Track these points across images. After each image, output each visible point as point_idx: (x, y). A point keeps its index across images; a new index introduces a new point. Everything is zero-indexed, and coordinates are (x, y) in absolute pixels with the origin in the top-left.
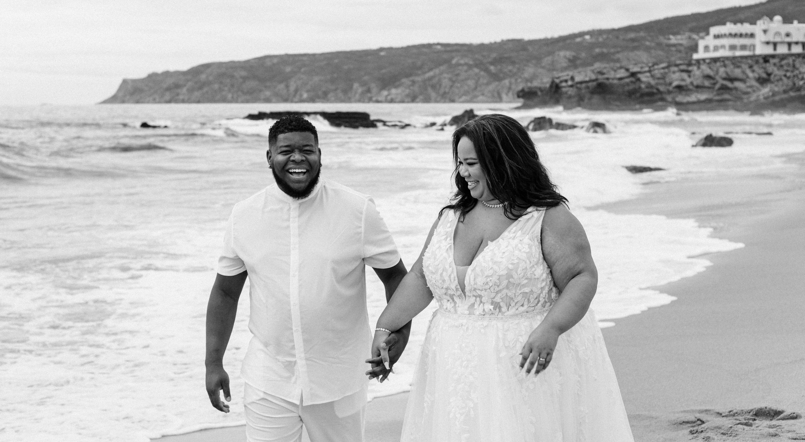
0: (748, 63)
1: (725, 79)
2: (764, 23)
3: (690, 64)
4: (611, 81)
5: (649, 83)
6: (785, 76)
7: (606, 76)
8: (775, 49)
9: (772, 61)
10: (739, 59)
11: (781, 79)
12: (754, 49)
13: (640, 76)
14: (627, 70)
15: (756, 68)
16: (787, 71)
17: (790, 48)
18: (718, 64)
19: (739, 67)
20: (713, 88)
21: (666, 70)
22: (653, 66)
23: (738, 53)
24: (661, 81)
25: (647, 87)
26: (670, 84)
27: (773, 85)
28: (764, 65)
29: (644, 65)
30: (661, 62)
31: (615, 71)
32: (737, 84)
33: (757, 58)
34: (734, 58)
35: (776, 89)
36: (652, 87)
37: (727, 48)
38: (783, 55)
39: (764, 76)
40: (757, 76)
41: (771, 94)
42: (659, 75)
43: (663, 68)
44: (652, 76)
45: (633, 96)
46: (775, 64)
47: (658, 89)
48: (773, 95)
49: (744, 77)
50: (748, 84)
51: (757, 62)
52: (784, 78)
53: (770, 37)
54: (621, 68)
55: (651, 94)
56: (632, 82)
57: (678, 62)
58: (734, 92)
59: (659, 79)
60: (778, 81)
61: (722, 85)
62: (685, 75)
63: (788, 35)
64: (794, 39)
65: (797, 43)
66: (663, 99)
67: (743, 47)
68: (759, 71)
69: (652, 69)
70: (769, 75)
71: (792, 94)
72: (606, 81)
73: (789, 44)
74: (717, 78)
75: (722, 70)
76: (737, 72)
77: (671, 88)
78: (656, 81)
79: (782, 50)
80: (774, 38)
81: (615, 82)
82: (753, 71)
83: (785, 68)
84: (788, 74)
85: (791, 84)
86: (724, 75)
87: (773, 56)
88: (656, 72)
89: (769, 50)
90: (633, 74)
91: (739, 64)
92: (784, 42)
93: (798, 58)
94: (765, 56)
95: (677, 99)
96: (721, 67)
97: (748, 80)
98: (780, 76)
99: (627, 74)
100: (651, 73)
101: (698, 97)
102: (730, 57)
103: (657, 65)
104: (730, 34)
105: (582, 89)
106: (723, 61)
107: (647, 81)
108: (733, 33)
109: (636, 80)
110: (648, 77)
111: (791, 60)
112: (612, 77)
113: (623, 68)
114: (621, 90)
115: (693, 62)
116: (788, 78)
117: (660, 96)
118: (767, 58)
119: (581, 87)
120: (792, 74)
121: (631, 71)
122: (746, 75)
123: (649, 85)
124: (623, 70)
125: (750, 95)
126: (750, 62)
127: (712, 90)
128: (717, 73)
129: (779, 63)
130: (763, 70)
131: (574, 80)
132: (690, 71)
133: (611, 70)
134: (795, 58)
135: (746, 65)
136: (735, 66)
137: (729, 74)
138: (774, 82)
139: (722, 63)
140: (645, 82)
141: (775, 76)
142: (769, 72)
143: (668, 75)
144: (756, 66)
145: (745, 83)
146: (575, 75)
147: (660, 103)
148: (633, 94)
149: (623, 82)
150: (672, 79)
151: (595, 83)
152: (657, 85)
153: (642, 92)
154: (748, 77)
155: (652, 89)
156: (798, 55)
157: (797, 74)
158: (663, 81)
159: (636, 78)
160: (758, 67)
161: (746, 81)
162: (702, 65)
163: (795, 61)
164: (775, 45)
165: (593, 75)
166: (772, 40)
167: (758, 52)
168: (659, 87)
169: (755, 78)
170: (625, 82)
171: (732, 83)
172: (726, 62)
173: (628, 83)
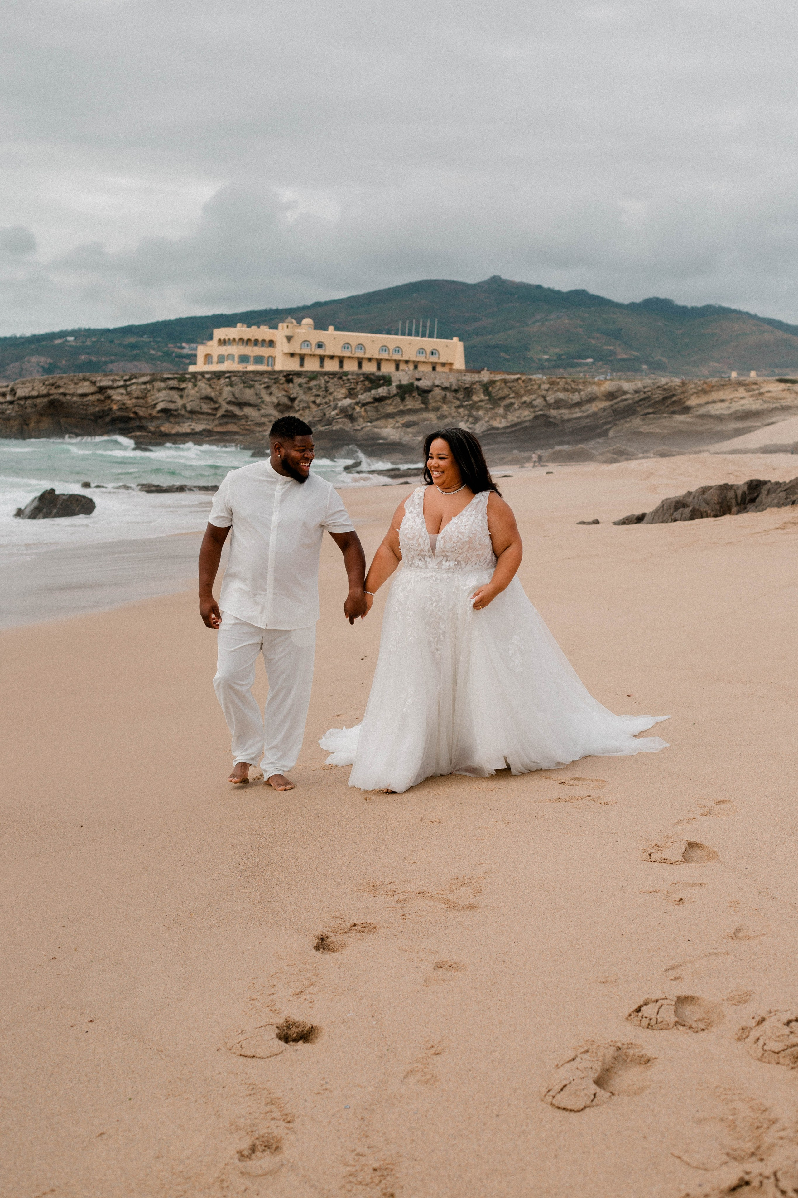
0: (265, 382)
1: (229, 403)
2: (288, 327)
3: (182, 380)
4: (68, 397)
5: (124, 404)
6: (314, 402)
7: (61, 390)
8: (302, 365)
9: (297, 380)
10: (251, 375)
11: (308, 407)
12: (273, 364)
13: (110, 392)
14: (94, 383)
15: (274, 389)
16: (318, 395)
17: (322, 365)
18: (222, 381)
19: (251, 387)
20: (215, 415)
21: (149, 386)
22: (130, 379)
23: (251, 368)
24: (141, 402)
25: (120, 409)
26: (154, 406)
28: (286, 386)
29: (117, 378)
30: (143, 375)
31: (76, 384)
32: (247, 411)
33: (276, 376)
34: (246, 373)
36: (127, 409)
37: (236, 359)
38: (312, 372)
39: (286, 401)
40: (276, 401)
42: (137, 394)
43: (145, 383)
44: (128, 394)
45: (100, 421)
46: (300, 385)
47: (135, 413)
49: (258, 401)
50: (263, 411)
51: (276, 381)
52: (312, 405)
53: (295, 347)
54: (84, 379)
55: (127, 420)
56: (98, 400)
57: (165, 376)
58: (243, 422)
59: (137, 398)
60: (304, 409)
61: (227, 411)
62: (175, 395)
63: (320, 346)
64: (329, 353)
65: (332, 357)
66: (142, 428)
67: (259, 360)
68: (278, 395)
69: (128, 383)
70: (292, 400)
73: (322, 358)
74: (220, 400)
75: (227, 390)
76: (248, 395)
77: (154, 413)
78: (134, 401)
79: (312, 365)
80: (301, 348)
81: (75, 399)
82: (271, 394)
83: (315, 391)
84: (318, 401)
85: (322, 414)
86: (230, 398)
87: (299, 374)
88: (134, 387)
89: (293, 365)
90: (102, 390)
91: (252, 383)
92: (314, 355)
93: (332, 378)
94: (289, 373)
95: (163, 429)
96: (227, 386)
97: (263, 406)
98: (308, 402)
99: (93, 389)
100: (126, 390)
101: (192, 427)
102: (239, 372)
103: (136, 378)
104: (241, 340)
105: (26, 408)
106: (229, 377)
107: (121, 400)
108: (246, 338)
109: (105, 398)
110: (122, 394)
111: (323, 381)
112: (72, 392)
113: (88, 380)
114: (84, 412)
115: (188, 376)
116: (319, 405)
117: (138, 424)
118: (291, 377)
119: (25, 403)
120: (324, 401)
121: (98, 384)
122: (261, 398)
123: (124, 407)
124: (87, 383)
125: (265, 428)
126: (266, 380)
127: (212, 418)
128: (221, 394)
129: (306, 383)
130: (284, 393)
131: (15, 394)
132: (183, 389)
133: (70, 383)
134: (329, 378)
135: (261, 384)
136: (246, 385)
137: (237, 396)
138: (299, 410)
139: (227, 380)
140: (118, 401)
141: (300, 402)
142: (292, 396)
143: (152, 392)
144: (275, 386)
145: (259, 410)
146: (17, 386)
147: (138, 434)
148: (101, 417)
149: (86, 401)
150: (157, 399)
151: (45, 400)
152: (136, 406)
153: (113, 416)
154: (263, 402)
155: (128, 412)
156: (334, 374)
157: (330, 400)
158: (143, 401)
159: (106, 395)
160: (278, 387)
161: (260, 408)
162: (200, 380)
163: (328, 382)
164: (302, 358)
165: (43, 387)
166: (298, 351)
167: (278, 367)
168: (137, 409)
169: (273, 403)
170: (89, 400)
171: (241, 409)
172: (233, 379)
173: (93, 401)
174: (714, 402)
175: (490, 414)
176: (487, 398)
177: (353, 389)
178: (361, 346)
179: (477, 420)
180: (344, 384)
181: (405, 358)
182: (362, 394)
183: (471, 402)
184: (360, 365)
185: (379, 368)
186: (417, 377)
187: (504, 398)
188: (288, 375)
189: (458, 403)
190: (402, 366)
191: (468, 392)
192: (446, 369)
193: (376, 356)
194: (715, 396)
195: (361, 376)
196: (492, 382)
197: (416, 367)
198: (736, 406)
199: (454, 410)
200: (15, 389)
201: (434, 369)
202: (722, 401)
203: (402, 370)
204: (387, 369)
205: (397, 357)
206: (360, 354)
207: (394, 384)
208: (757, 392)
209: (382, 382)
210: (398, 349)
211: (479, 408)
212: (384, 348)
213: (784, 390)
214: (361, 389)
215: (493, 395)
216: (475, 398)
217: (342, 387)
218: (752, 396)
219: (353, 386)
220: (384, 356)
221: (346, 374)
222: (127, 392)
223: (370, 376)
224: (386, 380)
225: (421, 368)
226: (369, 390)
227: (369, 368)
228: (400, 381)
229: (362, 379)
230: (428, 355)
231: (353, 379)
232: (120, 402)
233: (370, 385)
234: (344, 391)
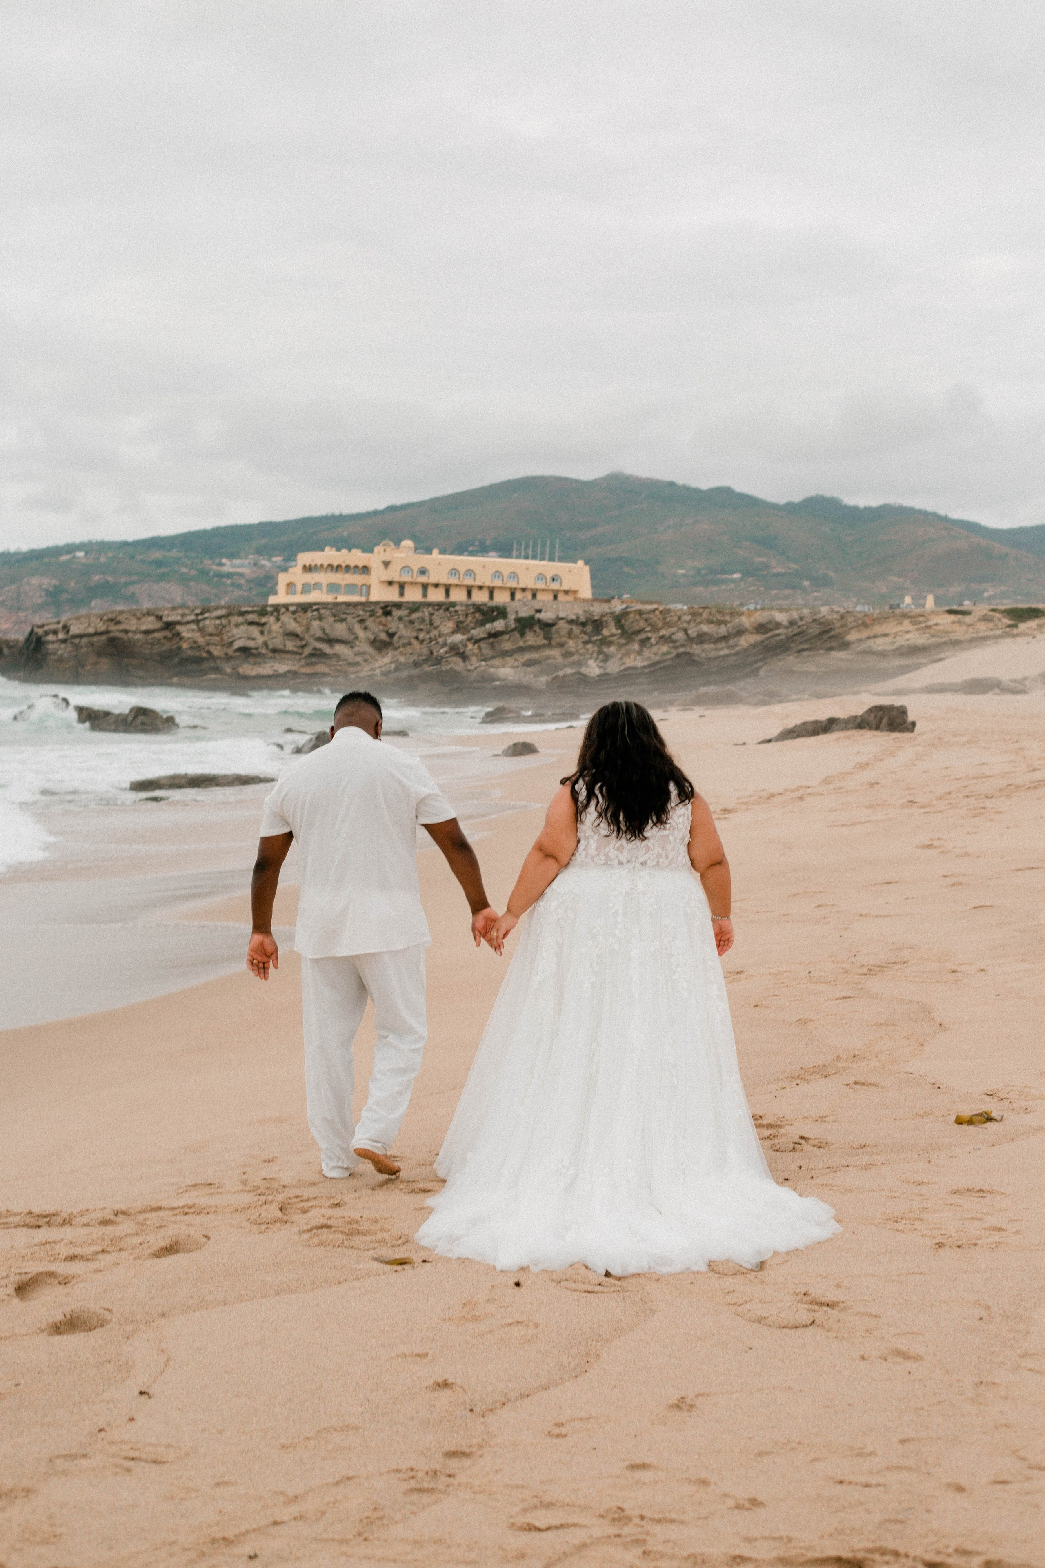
0: (359, 616)
2: (385, 551)
3: (263, 612)
4: (130, 635)
5: (195, 642)
6: (417, 638)
7: (121, 627)
8: (402, 594)
9: (396, 613)
10: (343, 607)
11: (410, 644)
12: (368, 594)
13: (179, 628)
14: (160, 618)
15: (369, 623)
16: (421, 630)
17: (425, 595)
18: (309, 614)
19: (342, 620)
20: (301, 654)
21: (224, 621)
22: (202, 613)
23: (342, 599)
24: (216, 639)
25: (191, 648)
26: (231, 644)
27: (396, 653)
28: (383, 619)
29: (187, 611)
30: (217, 608)
31: (139, 619)
32: (339, 648)
33: (372, 608)
34: (336, 605)
35: (402, 659)
36: (199, 648)
37: (325, 588)
38: (414, 603)
39: (383, 636)
40: (372, 637)
41: (393, 666)
42: (211, 629)
43: (219, 618)
44: (201, 630)
45: (168, 662)
46: (400, 619)
47: (209, 652)
48: (397, 669)
49: (351, 637)
50: (356, 649)
51: (373, 614)
52: (414, 642)
53: (394, 574)
54: (149, 614)
55: (199, 660)
56: (165, 638)
57: (244, 609)
58: (334, 661)
59: (211, 635)
60: (405, 645)
61: (315, 649)
62: (255, 631)
63: (423, 572)
64: (433, 579)
65: (436, 585)
66: (217, 670)
67: (351, 588)
68: (376, 628)
69: (200, 617)
70: (391, 635)
71: (427, 668)
72: (123, 636)
73: (425, 587)
74: (307, 636)
75: (316, 624)
76: (340, 630)
77: (230, 652)
78: (207, 638)
79: (413, 595)
80: (400, 576)
81: (138, 636)
82: (366, 628)
83: (417, 625)
84: (422, 636)
85: (425, 651)
86: (319, 634)
87: (398, 606)
88: (207, 622)
89: (391, 595)
90: (169, 626)
91: (344, 616)
92: (416, 583)
93: (437, 610)
94: (386, 604)
95: (241, 670)
96: (315, 619)
97: (357, 643)
98: (409, 638)
99: (158, 625)
100: (198, 625)
101: (275, 668)
102: (328, 603)
103: (208, 611)
104: (330, 566)
105: (81, 647)
106: (317, 610)
107: (192, 638)
108: (335, 564)
109: (173, 635)
110: (193, 630)
111: (427, 613)
112: (134, 628)
113: (152, 614)
114: (147, 652)
115: (269, 609)
116: (422, 642)
117: (212, 664)
118: (389, 608)
119: (80, 643)
120: (428, 636)
121: (165, 619)
122: (354, 634)
123: (195, 645)
124: (152, 618)
125: (360, 668)
126: (361, 613)
127: (298, 657)
128: (308, 629)
129: (407, 616)
130: (381, 627)
131: (68, 631)
132: (264, 624)
133: (132, 618)
134: (434, 609)
135: (354, 618)
136: (336, 618)
137: (327, 631)
138: (399, 647)
139: (315, 613)
140: (189, 639)
141: (400, 637)
142: (390, 631)
143: (227, 628)
144: (371, 619)
145: (352, 647)
146: (71, 622)
147: (213, 676)
148: (168, 658)
149: (152, 638)
150: (233, 636)
151: (104, 638)
152: (208, 644)
153: (183, 655)
154: (357, 638)
155: (200, 651)
156: (439, 606)
157: (435, 636)
158: (218, 639)
159: (174, 631)
160: (374, 621)
161: (353, 645)
162: (283, 614)
163: (432, 614)
164: (402, 586)
165: (101, 623)
166: (397, 578)
167: (375, 597)
168: (212, 649)
169: (368, 639)
170: (154, 638)
171: (332, 646)
172: (322, 611)
173: (160, 639)
174: (875, 636)
175: (623, 650)
176: (619, 631)
177: (462, 622)
178: (470, 572)
179: (607, 658)
180: (452, 616)
181: (522, 585)
182: (473, 628)
183: (600, 637)
184: (469, 594)
185: (491, 597)
186: (537, 607)
187: (640, 631)
188: (386, 606)
189: (586, 638)
190: (519, 595)
191: (597, 625)
192: (569, 598)
193: (488, 583)
194: (878, 629)
195: (471, 607)
196: (625, 614)
197: (534, 596)
198: (901, 641)
199: (581, 646)
200: (68, 624)
201: (555, 597)
202: (886, 635)
203: (519, 600)
204: (501, 598)
205: (512, 584)
206: (469, 581)
207: (512, 617)
208: (923, 625)
209: (495, 613)
210: (514, 575)
211: (610, 644)
212: (498, 574)
213: (953, 622)
214: (471, 622)
215: (627, 628)
216: (605, 632)
217: (449, 620)
218: (917, 630)
219: (462, 618)
220: (498, 583)
221: (453, 604)
222: (198, 628)
223: (481, 607)
224: (501, 612)
225: (540, 596)
226: (482, 623)
227: (480, 597)
228: (517, 612)
229: (472, 610)
230: (548, 581)
231: (462, 611)
232: (190, 640)
233: (481, 618)
234: (451, 625)
